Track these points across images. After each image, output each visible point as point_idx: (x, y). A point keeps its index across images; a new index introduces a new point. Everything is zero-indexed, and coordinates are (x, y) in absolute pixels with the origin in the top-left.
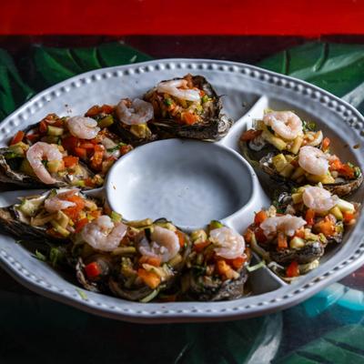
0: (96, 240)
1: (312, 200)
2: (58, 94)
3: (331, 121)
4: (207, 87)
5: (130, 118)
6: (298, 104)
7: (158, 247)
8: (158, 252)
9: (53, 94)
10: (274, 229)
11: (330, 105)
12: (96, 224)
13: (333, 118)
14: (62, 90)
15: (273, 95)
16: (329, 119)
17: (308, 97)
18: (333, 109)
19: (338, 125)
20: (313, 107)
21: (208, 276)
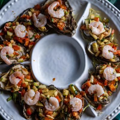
0: (29, 102)
1: (107, 76)
2: (9, 7)
3: (115, 20)
4: (67, 3)
5: (38, 24)
6: (102, 9)
7: (51, 106)
8: (51, 108)
9: (7, 7)
10: (93, 92)
11: (115, 13)
12: (29, 96)
13: (116, 19)
14: (11, 5)
15: (93, 3)
16: (114, 19)
17: (106, 7)
18: (116, 15)
19: (117, 23)
20: (108, 12)
21: (70, 117)
